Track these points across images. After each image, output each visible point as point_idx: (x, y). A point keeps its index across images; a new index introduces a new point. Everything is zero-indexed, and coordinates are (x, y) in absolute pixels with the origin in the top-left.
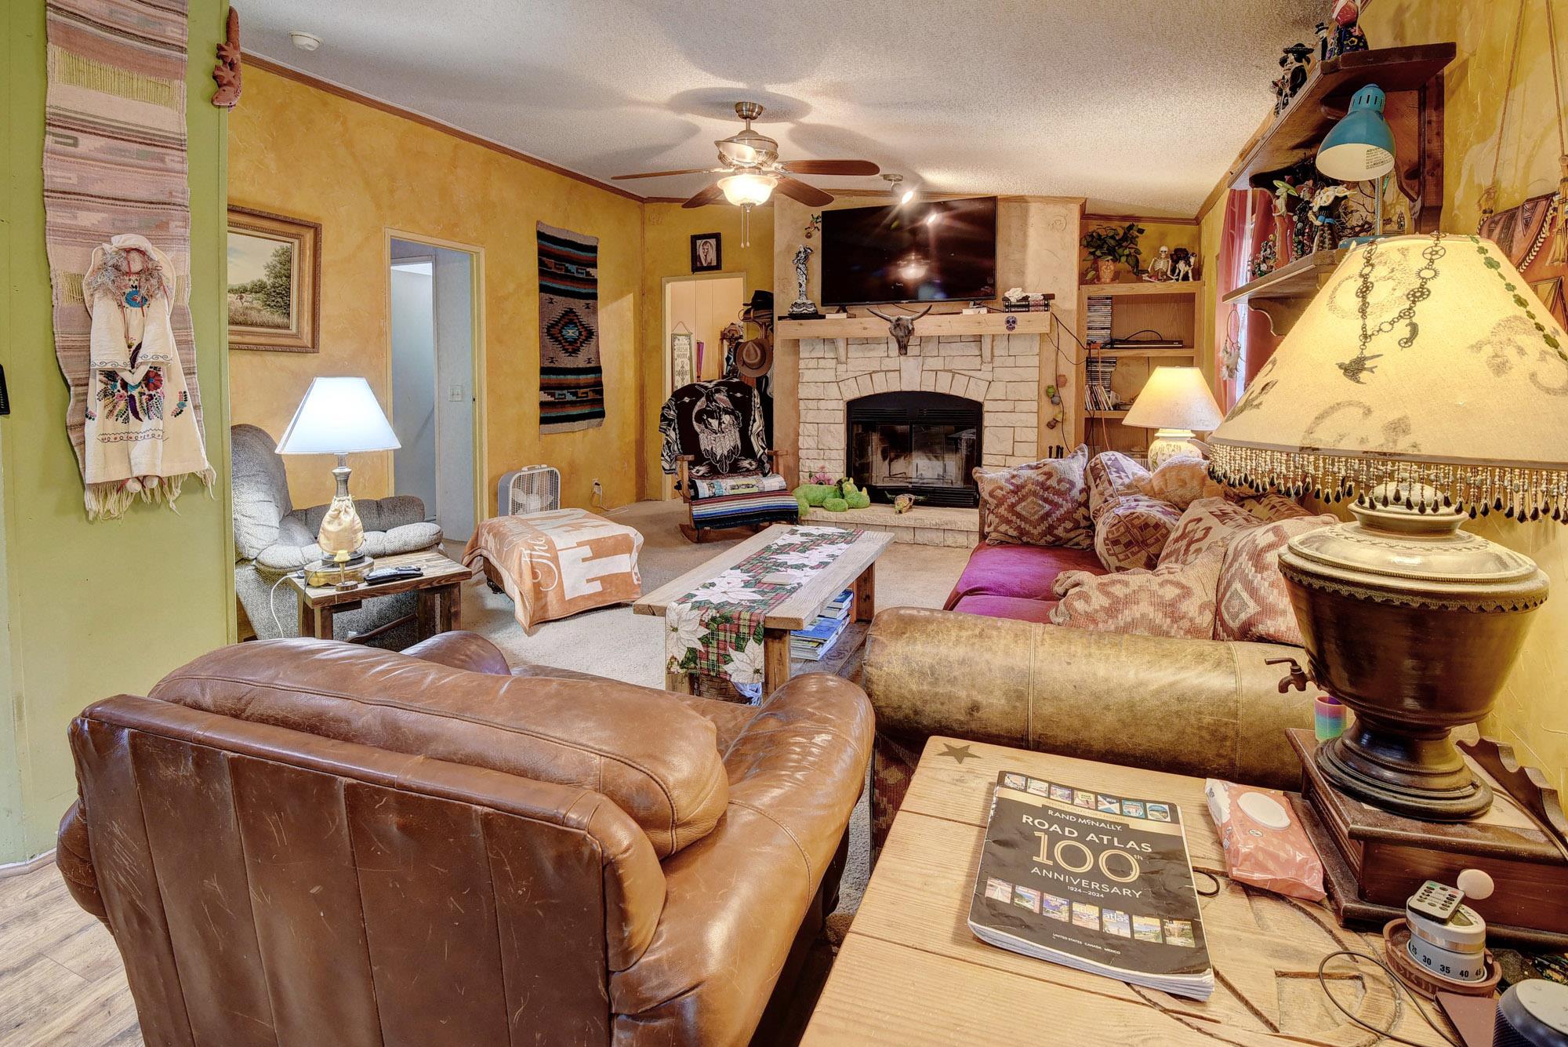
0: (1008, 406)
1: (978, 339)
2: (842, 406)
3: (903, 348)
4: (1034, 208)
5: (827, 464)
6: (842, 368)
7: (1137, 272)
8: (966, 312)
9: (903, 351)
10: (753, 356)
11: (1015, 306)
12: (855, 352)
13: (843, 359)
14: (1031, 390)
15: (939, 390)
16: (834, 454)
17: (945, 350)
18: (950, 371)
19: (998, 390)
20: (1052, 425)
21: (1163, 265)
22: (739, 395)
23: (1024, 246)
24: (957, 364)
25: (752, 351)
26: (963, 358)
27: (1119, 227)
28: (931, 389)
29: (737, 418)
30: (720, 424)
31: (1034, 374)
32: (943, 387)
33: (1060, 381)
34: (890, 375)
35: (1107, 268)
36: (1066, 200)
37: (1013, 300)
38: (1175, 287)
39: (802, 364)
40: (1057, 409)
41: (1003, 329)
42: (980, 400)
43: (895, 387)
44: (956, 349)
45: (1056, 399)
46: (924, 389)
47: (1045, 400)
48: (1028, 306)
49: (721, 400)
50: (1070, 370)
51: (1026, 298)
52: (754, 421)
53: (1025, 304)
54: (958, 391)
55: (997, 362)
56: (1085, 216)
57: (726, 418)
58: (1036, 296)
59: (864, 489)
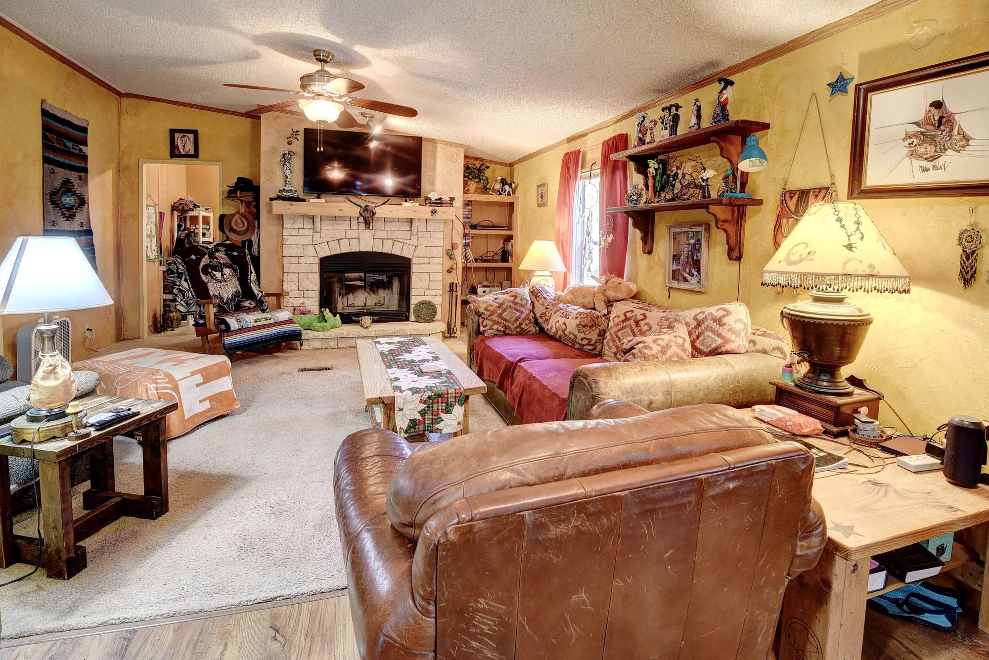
0: (427, 260)
1: (411, 221)
2: (317, 261)
3: (367, 223)
4: (440, 147)
5: (306, 301)
6: (317, 236)
7: (485, 190)
8: (406, 204)
9: (367, 226)
10: (241, 225)
11: (434, 203)
12: (326, 225)
13: (319, 230)
14: (439, 252)
15: (385, 251)
16: (312, 294)
17: (388, 226)
18: (392, 239)
19: (421, 251)
20: (449, 271)
21: (498, 186)
22: (235, 253)
23: (434, 168)
24: (397, 235)
25: (239, 221)
26: (400, 232)
27: (478, 164)
28: (379, 250)
29: (235, 270)
30: (222, 275)
31: (440, 242)
32: (387, 249)
33: (453, 246)
34: (352, 241)
35: (473, 185)
36: (458, 145)
37: (433, 199)
38: (504, 198)
39: (286, 232)
40: (452, 262)
41: (429, 216)
42: (410, 257)
43: (355, 248)
44: (395, 226)
45: (452, 257)
46: (375, 250)
47: (446, 257)
48: (442, 203)
49: (221, 257)
50: (459, 241)
51: (440, 199)
52: (251, 272)
53: (439, 202)
54: (397, 251)
55: (420, 234)
56: (466, 157)
57: (227, 271)
58: (446, 198)
59: (338, 315)
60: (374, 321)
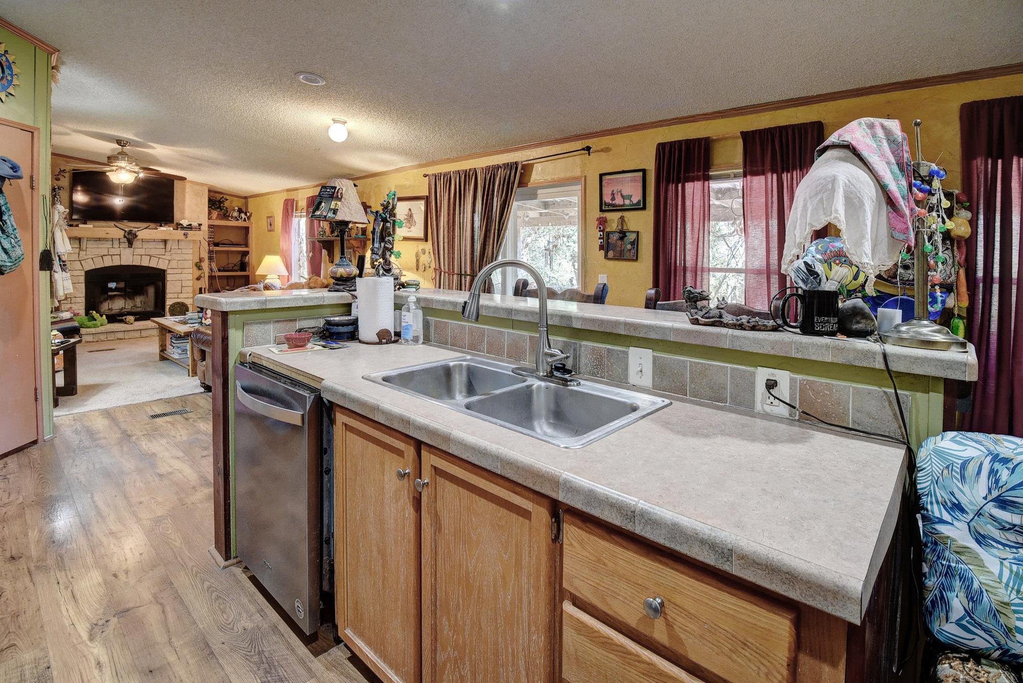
0: (179, 271)
1: (165, 242)
2: (83, 273)
3: (130, 243)
4: (188, 186)
5: (73, 306)
6: (82, 253)
7: (225, 216)
8: (162, 228)
9: (130, 246)
11: (186, 228)
12: (91, 245)
13: (85, 248)
14: (190, 264)
15: (143, 264)
16: (79, 300)
17: (146, 245)
18: (149, 255)
19: (174, 264)
20: (198, 279)
21: (236, 214)
23: (184, 201)
24: (153, 252)
26: (157, 250)
27: (218, 197)
28: (138, 264)
31: (190, 257)
32: (145, 263)
33: (201, 260)
34: (114, 257)
35: (215, 214)
36: (202, 184)
37: (185, 225)
38: (240, 223)
40: (200, 272)
41: (183, 237)
42: (165, 269)
43: (116, 262)
44: (152, 245)
45: (201, 268)
46: (134, 264)
47: (195, 268)
48: (191, 228)
50: (205, 255)
51: (190, 225)
53: (190, 227)
54: (153, 264)
55: (173, 251)
56: (210, 191)
58: (195, 224)
59: (104, 316)
60: (136, 320)
